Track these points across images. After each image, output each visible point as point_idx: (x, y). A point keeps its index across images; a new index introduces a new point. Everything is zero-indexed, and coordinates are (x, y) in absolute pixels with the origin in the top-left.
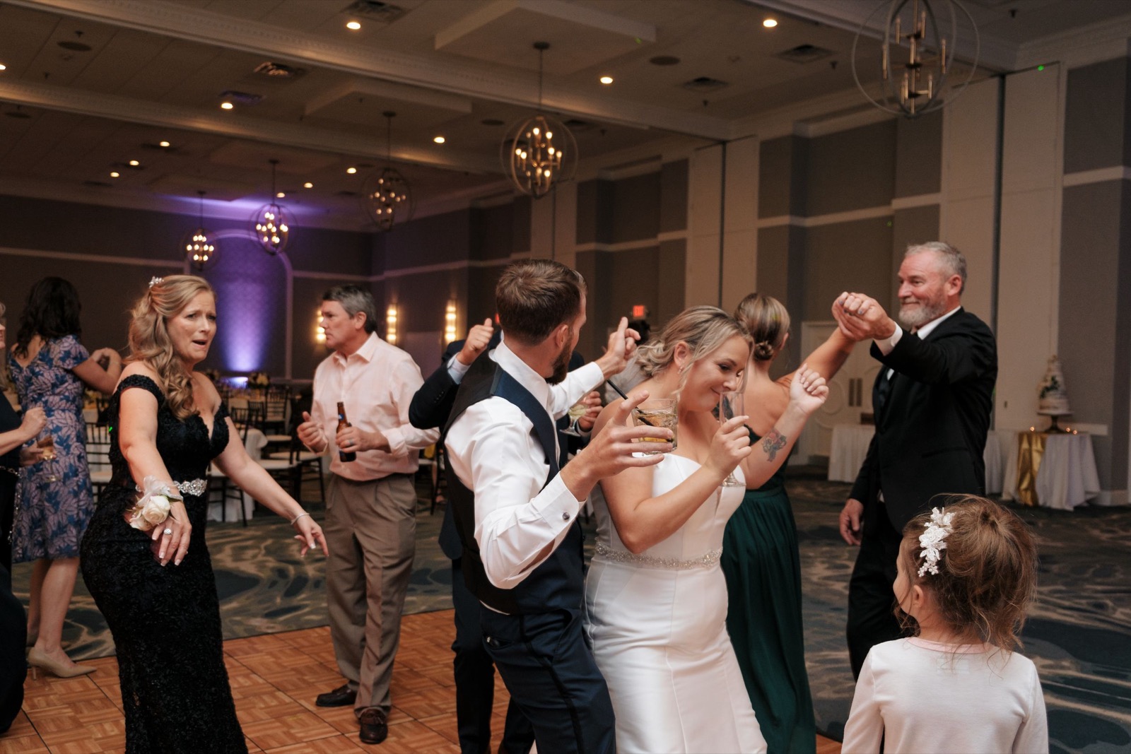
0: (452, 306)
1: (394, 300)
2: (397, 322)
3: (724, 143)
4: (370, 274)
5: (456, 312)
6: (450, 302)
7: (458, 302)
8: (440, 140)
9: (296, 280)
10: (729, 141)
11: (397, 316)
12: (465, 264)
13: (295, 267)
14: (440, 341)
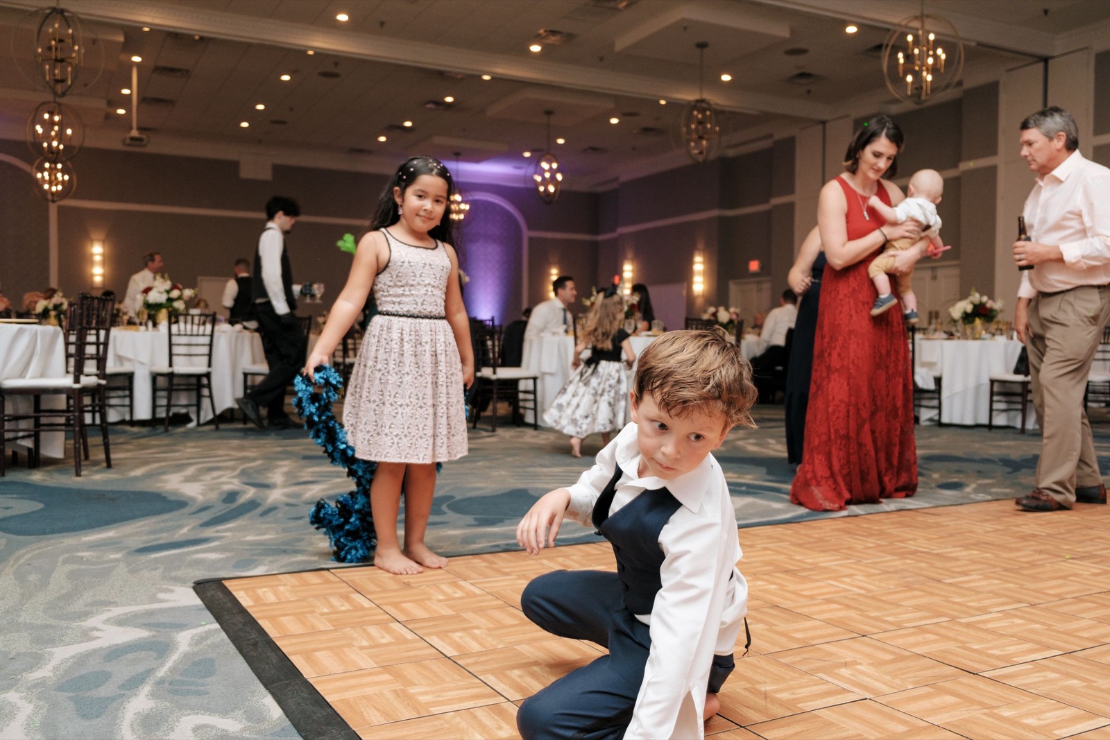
0: (700, 255)
1: (630, 255)
2: (633, 278)
3: (1045, 60)
4: (596, 230)
5: (704, 263)
6: (696, 253)
7: (707, 252)
8: (726, 78)
9: (531, 239)
10: (1052, 58)
11: (633, 271)
12: (715, 213)
13: (530, 228)
14: (684, 293)
